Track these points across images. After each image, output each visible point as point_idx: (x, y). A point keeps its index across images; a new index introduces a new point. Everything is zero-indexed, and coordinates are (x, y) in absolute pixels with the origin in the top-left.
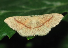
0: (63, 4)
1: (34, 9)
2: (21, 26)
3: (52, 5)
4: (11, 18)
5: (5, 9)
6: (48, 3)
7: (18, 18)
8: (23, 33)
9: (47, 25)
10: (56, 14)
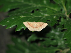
0: (49, 15)
1: (36, 17)
2: (30, 26)
3: (44, 15)
4: (26, 22)
5: (24, 15)
6: (42, 14)
7: (29, 22)
8: (30, 29)
9: (41, 27)
10: (45, 23)
